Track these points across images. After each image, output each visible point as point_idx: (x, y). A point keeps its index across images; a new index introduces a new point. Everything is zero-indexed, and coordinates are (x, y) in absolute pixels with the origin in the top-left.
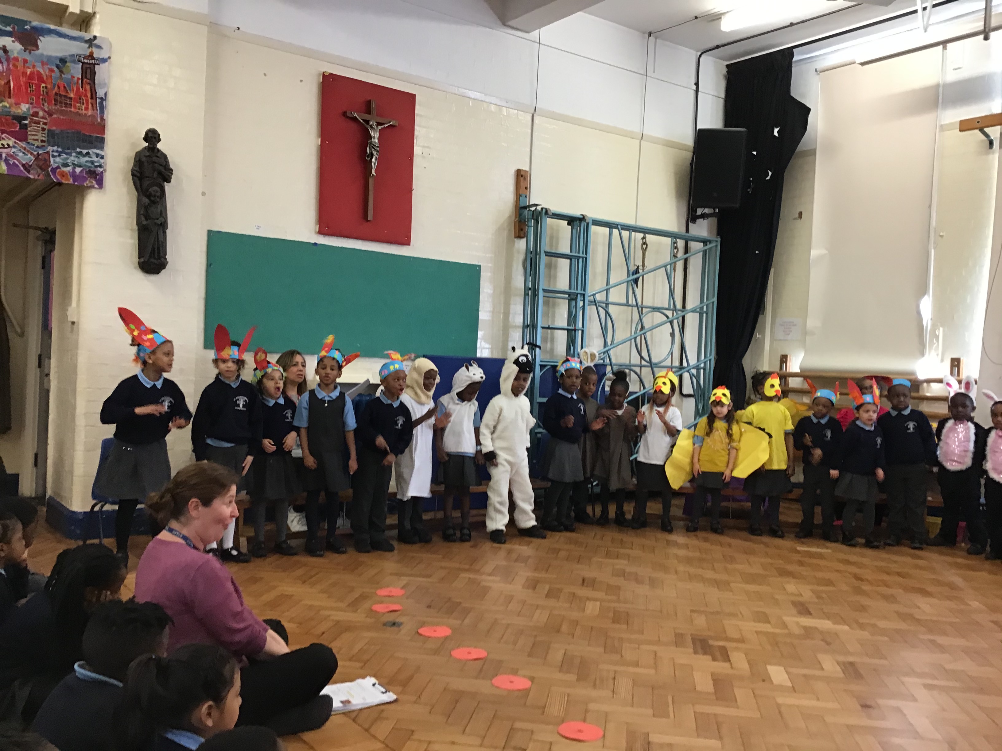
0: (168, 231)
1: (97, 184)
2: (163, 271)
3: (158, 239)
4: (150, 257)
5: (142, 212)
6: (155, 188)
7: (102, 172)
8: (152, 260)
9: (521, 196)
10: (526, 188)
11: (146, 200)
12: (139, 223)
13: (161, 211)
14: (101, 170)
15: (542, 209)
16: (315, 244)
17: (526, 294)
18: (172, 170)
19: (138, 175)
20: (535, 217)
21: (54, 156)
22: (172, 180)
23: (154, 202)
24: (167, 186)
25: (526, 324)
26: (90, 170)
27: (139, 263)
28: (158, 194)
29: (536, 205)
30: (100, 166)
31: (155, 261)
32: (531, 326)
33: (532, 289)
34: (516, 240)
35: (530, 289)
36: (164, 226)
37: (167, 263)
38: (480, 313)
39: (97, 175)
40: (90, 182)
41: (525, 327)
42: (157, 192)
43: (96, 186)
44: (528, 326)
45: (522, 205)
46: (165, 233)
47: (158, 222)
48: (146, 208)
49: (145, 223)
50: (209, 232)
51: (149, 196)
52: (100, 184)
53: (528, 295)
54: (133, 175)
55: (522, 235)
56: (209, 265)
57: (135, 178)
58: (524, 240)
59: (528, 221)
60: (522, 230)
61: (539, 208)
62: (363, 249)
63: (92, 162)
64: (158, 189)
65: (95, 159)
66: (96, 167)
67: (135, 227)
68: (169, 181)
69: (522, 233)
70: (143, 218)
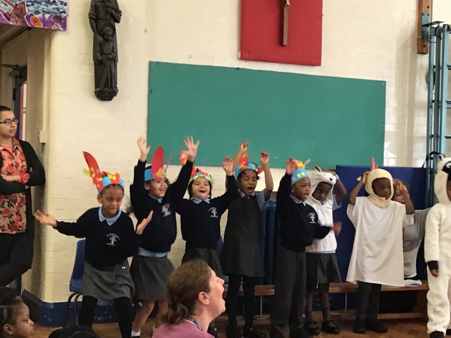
0: (118, 64)
1: (62, 27)
2: (114, 98)
3: (111, 72)
4: (105, 87)
5: (97, 49)
6: (108, 28)
7: (66, 17)
8: (106, 89)
9: (423, 14)
10: (428, 7)
11: (100, 39)
12: (95, 58)
13: (113, 48)
14: (65, 15)
15: (444, 25)
16: (238, 69)
17: (429, 107)
18: (121, 12)
19: (94, 17)
20: (437, 33)
21: (28, 6)
22: (121, 20)
23: (107, 40)
24: (117, 25)
25: (430, 134)
26: (56, 16)
27: (95, 92)
28: (111, 33)
29: (439, 22)
30: (64, 12)
31: (108, 90)
32: (435, 136)
33: (436, 102)
34: (419, 56)
35: (433, 101)
36: (115, 60)
37: (118, 91)
38: (386, 125)
39: (62, 19)
40: (56, 25)
41: (429, 137)
42: (109, 31)
43: (61, 29)
44: (432, 136)
45: (424, 23)
46: (116, 65)
47: (111, 57)
48: (101, 45)
49: (100, 58)
50: (150, 63)
51: (103, 36)
52: (64, 26)
53: (432, 107)
54: (90, 18)
55: (425, 52)
56: (150, 91)
57: (92, 20)
58: (427, 55)
59: (431, 38)
60: (424, 46)
61: (441, 25)
62: (279, 71)
63: (58, 9)
64: (111, 29)
65: (61, 6)
66: (61, 12)
67: (92, 62)
68: (118, 21)
69: (425, 48)
70: (99, 54)
